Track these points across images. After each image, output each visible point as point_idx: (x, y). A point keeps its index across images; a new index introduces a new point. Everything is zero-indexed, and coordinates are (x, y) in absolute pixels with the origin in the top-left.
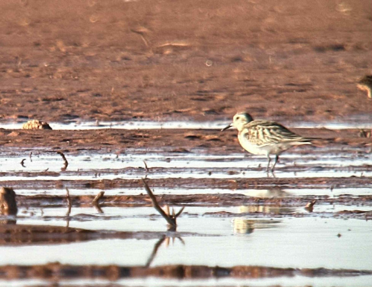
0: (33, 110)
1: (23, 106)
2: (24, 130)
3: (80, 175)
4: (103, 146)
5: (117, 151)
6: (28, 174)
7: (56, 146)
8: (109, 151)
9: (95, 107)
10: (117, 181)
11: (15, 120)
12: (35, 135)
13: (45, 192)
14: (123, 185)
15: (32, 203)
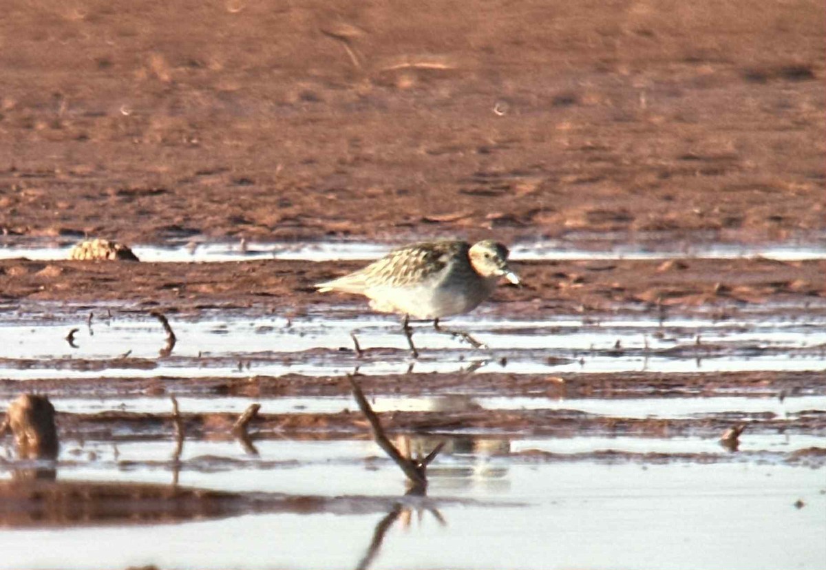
0: (96, 217)
1: (71, 207)
2: (75, 261)
3: (205, 365)
4: (257, 299)
5: (288, 310)
6: (83, 365)
7: (149, 299)
8: (269, 311)
9: (238, 211)
10: (289, 379)
11: (52, 240)
12: (99, 273)
13: (123, 405)
14: (303, 390)
15: (92, 430)
